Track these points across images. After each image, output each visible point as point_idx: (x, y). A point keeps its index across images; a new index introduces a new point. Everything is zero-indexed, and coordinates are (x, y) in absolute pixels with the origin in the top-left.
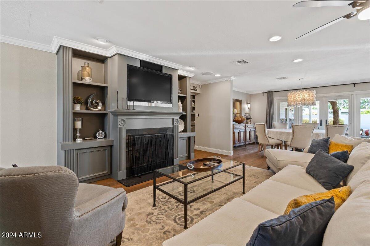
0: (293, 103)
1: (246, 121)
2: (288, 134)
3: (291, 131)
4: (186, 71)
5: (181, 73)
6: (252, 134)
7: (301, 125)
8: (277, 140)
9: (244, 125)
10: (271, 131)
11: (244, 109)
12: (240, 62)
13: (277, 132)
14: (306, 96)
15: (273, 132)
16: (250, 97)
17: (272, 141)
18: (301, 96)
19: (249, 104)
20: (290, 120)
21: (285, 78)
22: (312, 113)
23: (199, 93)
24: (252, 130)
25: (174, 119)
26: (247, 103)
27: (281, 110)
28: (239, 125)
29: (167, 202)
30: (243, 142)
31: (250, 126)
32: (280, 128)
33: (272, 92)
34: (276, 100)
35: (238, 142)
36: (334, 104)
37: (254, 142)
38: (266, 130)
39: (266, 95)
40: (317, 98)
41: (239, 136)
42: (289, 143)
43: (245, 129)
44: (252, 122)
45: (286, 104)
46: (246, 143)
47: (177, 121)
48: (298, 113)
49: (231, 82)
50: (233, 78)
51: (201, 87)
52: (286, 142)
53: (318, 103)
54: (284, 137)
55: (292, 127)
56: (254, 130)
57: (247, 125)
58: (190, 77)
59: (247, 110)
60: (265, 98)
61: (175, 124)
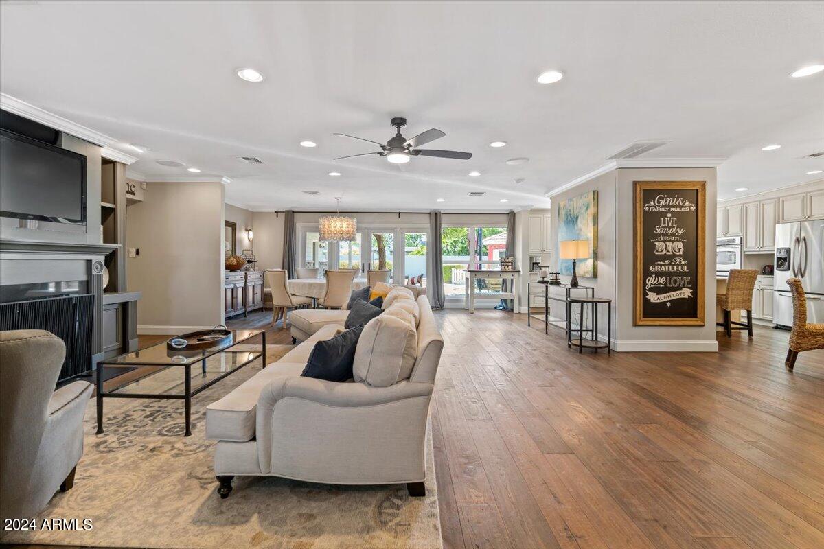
0: (327, 235)
1: (246, 265)
2: (321, 285)
3: (324, 281)
4: (123, 151)
5: (107, 153)
6: (258, 290)
7: (337, 271)
8: (306, 299)
9: (243, 273)
10: (294, 283)
11: (241, 241)
12: (248, 159)
13: (304, 284)
14: (345, 226)
15: (298, 284)
16: (253, 218)
17: (296, 301)
18: (338, 225)
19: (250, 232)
20: (321, 264)
21: (315, 193)
22: (353, 252)
23: (139, 201)
24: (257, 283)
25: (91, 260)
26: (246, 230)
27: (307, 245)
28: (233, 273)
29: (125, 422)
30: (241, 309)
31: (254, 276)
32: (307, 278)
33: (293, 212)
34: (299, 226)
35: (232, 308)
36: (379, 239)
37: (261, 307)
38: (288, 281)
39: (282, 217)
40: (358, 230)
41: (234, 296)
42: (321, 301)
43: (246, 281)
44: (256, 268)
45: (317, 235)
46: (248, 310)
47: (99, 266)
48: (334, 251)
49: (223, 187)
50: (226, 180)
51: (144, 187)
52: (318, 299)
53: (359, 237)
54: (315, 291)
55: (327, 274)
56: (261, 283)
57: (248, 273)
58: (126, 165)
59: (246, 243)
60: (281, 221)
61: (94, 273)
